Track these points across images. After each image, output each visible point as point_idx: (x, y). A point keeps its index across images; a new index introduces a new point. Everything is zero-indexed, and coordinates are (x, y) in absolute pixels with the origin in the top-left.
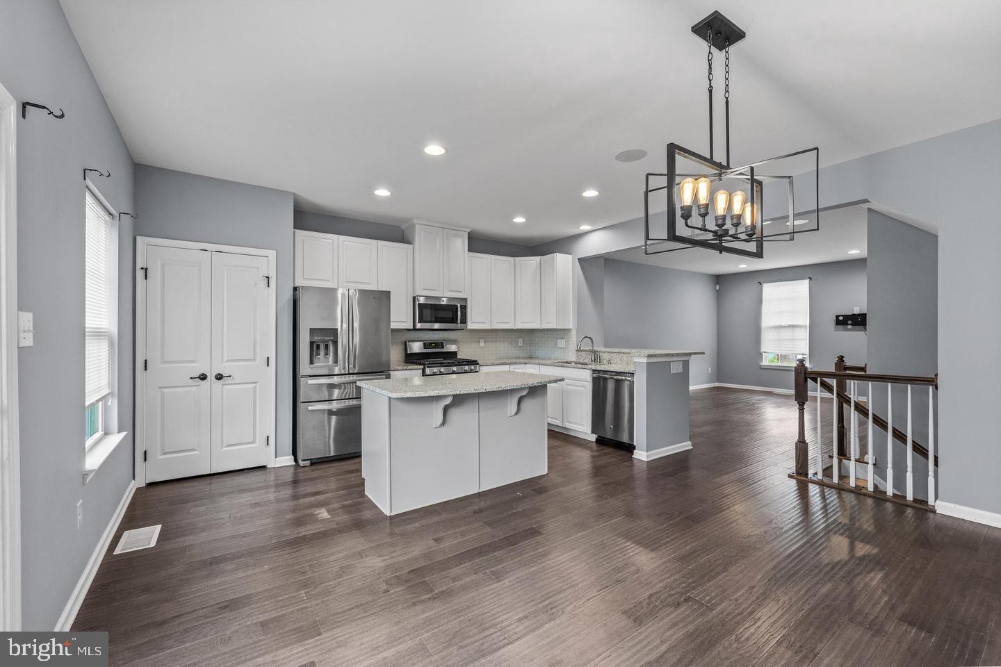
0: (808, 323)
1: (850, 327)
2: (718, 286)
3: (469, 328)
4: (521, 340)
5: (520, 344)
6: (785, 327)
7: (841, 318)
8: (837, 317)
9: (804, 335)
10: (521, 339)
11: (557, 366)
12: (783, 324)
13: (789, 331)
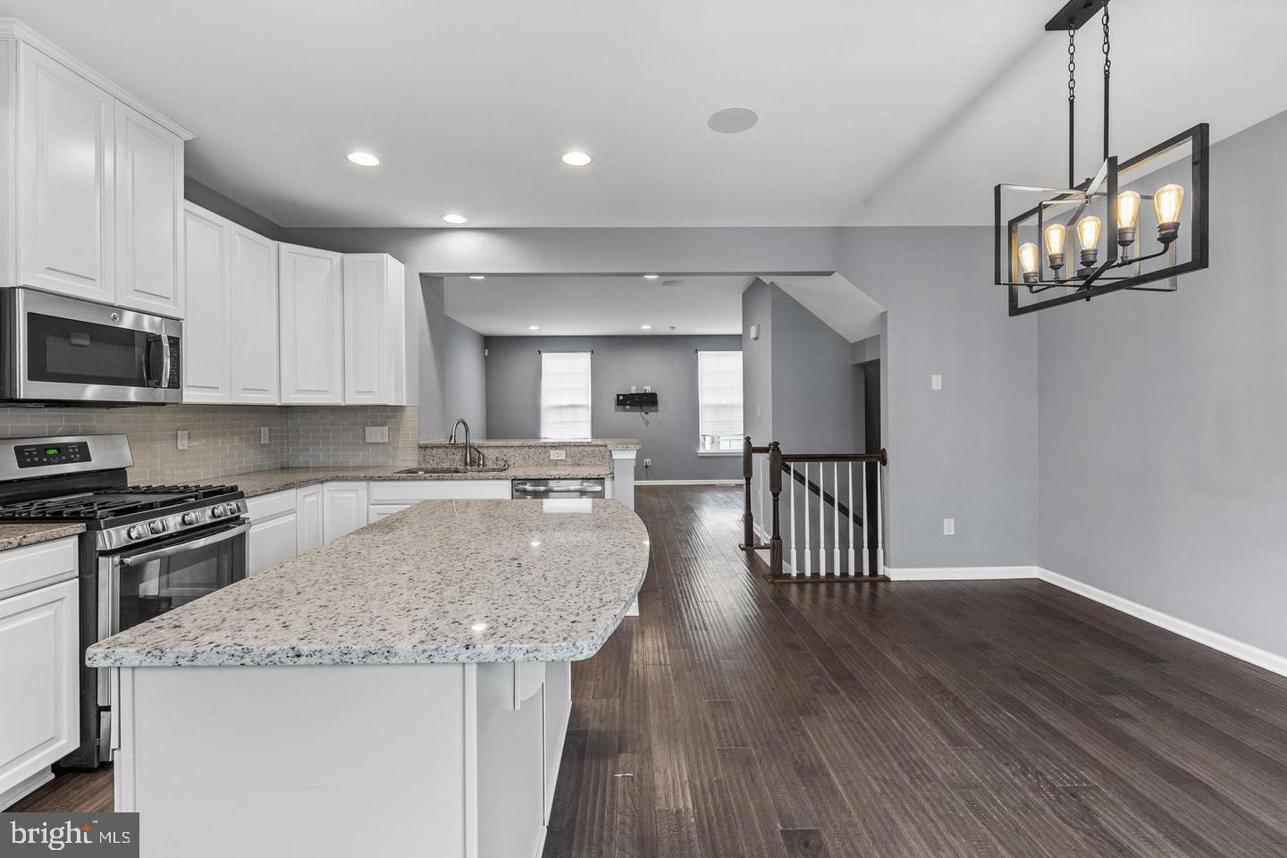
0: (588, 402)
1: (628, 407)
2: (487, 351)
3: (186, 400)
4: (265, 430)
5: (265, 440)
6: (566, 407)
7: (621, 398)
8: (618, 396)
9: (585, 417)
10: (267, 429)
11: (404, 480)
12: (565, 403)
13: (570, 411)
